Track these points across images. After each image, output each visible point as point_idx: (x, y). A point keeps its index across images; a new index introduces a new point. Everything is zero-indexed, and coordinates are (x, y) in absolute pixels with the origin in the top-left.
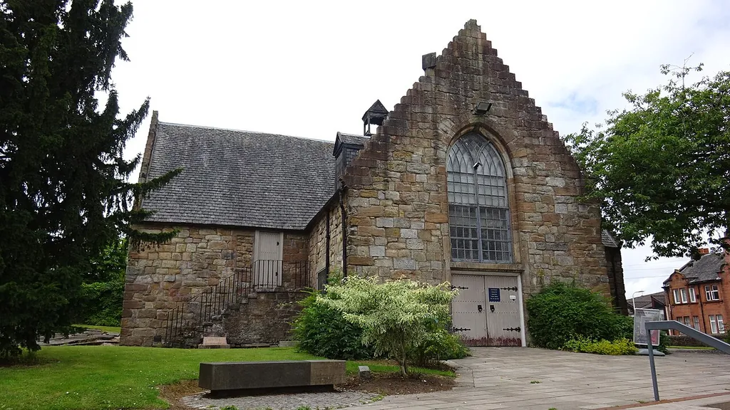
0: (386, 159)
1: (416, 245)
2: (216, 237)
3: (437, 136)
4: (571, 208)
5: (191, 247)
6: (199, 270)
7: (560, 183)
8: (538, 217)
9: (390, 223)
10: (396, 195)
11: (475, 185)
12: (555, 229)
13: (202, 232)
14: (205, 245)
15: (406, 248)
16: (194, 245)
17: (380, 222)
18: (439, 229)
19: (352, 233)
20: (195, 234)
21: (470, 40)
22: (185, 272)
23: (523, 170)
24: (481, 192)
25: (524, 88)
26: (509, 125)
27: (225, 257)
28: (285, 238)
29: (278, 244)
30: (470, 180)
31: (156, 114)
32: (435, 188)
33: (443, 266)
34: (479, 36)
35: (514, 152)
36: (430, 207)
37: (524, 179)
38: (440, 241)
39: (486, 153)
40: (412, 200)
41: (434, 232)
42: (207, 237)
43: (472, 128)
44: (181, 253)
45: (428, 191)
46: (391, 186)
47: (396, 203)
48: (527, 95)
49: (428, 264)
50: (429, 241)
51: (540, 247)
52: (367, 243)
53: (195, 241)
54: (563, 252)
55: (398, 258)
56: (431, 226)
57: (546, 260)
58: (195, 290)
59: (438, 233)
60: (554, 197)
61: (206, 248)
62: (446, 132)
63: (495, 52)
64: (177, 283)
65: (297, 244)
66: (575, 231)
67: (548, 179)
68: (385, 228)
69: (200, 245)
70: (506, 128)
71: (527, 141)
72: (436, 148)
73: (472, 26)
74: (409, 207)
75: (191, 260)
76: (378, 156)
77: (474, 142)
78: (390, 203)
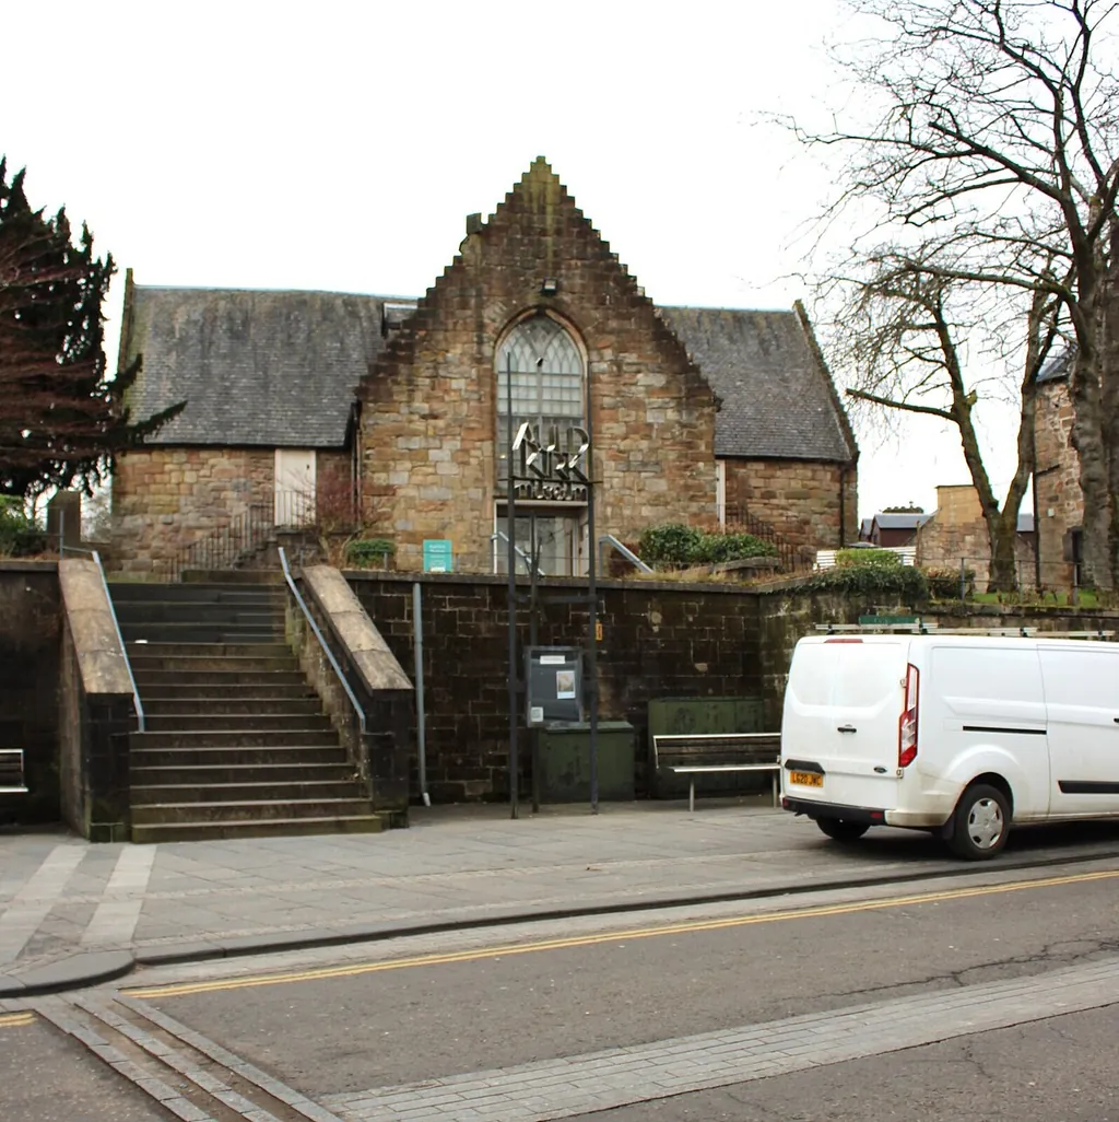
0: (410, 361)
1: (449, 469)
2: (222, 462)
3: (481, 327)
4: (671, 415)
5: (190, 477)
6: (203, 508)
7: (659, 380)
8: (619, 429)
9: (416, 443)
10: (425, 408)
11: (540, 388)
12: (644, 444)
13: (204, 455)
14: (208, 473)
15: (435, 474)
16: (194, 473)
17: (401, 443)
18: (480, 449)
19: (367, 457)
20: (194, 458)
21: (535, 188)
22: (184, 510)
23: (604, 366)
24: (546, 396)
25: (612, 250)
26: (587, 305)
27: (236, 488)
28: (318, 459)
29: (308, 467)
30: (533, 381)
31: (130, 272)
32: (476, 396)
33: (484, 494)
34: (550, 180)
35: (590, 342)
36: (469, 422)
37: (604, 378)
38: (481, 464)
39: (556, 343)
40: (445, 413)
41: (473, 453)
42: (212, 461)
43: (534, 311)
44: (178, 484)
45: (468, 400)
46: (419, 395)
47: (424, 417)
48: (617, 259)
49: (465, 492)
50: (466, 463)
51: (620, 467)
52: (385, 469)
53: (195, 467)
54: (652, 474)
55: (425, 486)
56: (468, 445)
57: (627, 485)
58: (199, 534)
59: (478, 453)
60: (647, 401)
61: (210, 477)
62: (494, 321)
63: (572, 200)
64: (175, 525)
65: (336, 467)
66: (673, 445)
67: (640, 376)
68: (410, 450)
69: (202, 473)
70: (582, 308)
71: (613, 324)
72: (480, 342)
73: (540, 165)
74: (441, 423)
75: (191, 494)
76: (401, 359)
77: (539, 328)
78: (416, 417)
